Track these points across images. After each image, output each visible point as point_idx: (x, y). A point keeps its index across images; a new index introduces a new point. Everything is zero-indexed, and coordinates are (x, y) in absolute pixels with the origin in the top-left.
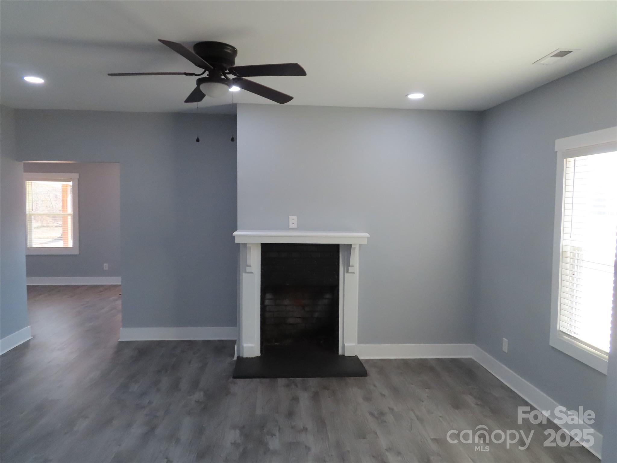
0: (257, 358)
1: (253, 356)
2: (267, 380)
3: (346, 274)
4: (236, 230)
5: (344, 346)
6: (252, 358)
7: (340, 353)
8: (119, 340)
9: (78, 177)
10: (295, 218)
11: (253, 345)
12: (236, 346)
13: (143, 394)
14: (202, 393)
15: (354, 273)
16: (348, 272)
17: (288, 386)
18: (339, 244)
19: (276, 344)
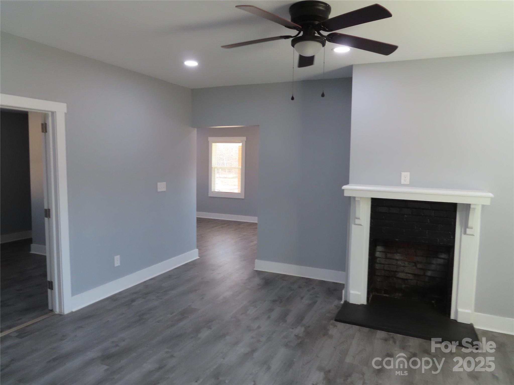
0: (362, 305)
1: (359, 304)
2: (366, 330)
3: (463, 236)
4: (347, 183)
5: (456, 312)
6: (358, 305)
7: (452, 317)
8: (255, 269)
9: (246, 140)
10: (408, 174)
11: (359, 293)
12: (343, 291)
13: (257, 318)
14: (303, 329)
15: (473, 235)
16: (465, 233)
17: (386, 340)
18: (456, 203)
19: (385, 295)
